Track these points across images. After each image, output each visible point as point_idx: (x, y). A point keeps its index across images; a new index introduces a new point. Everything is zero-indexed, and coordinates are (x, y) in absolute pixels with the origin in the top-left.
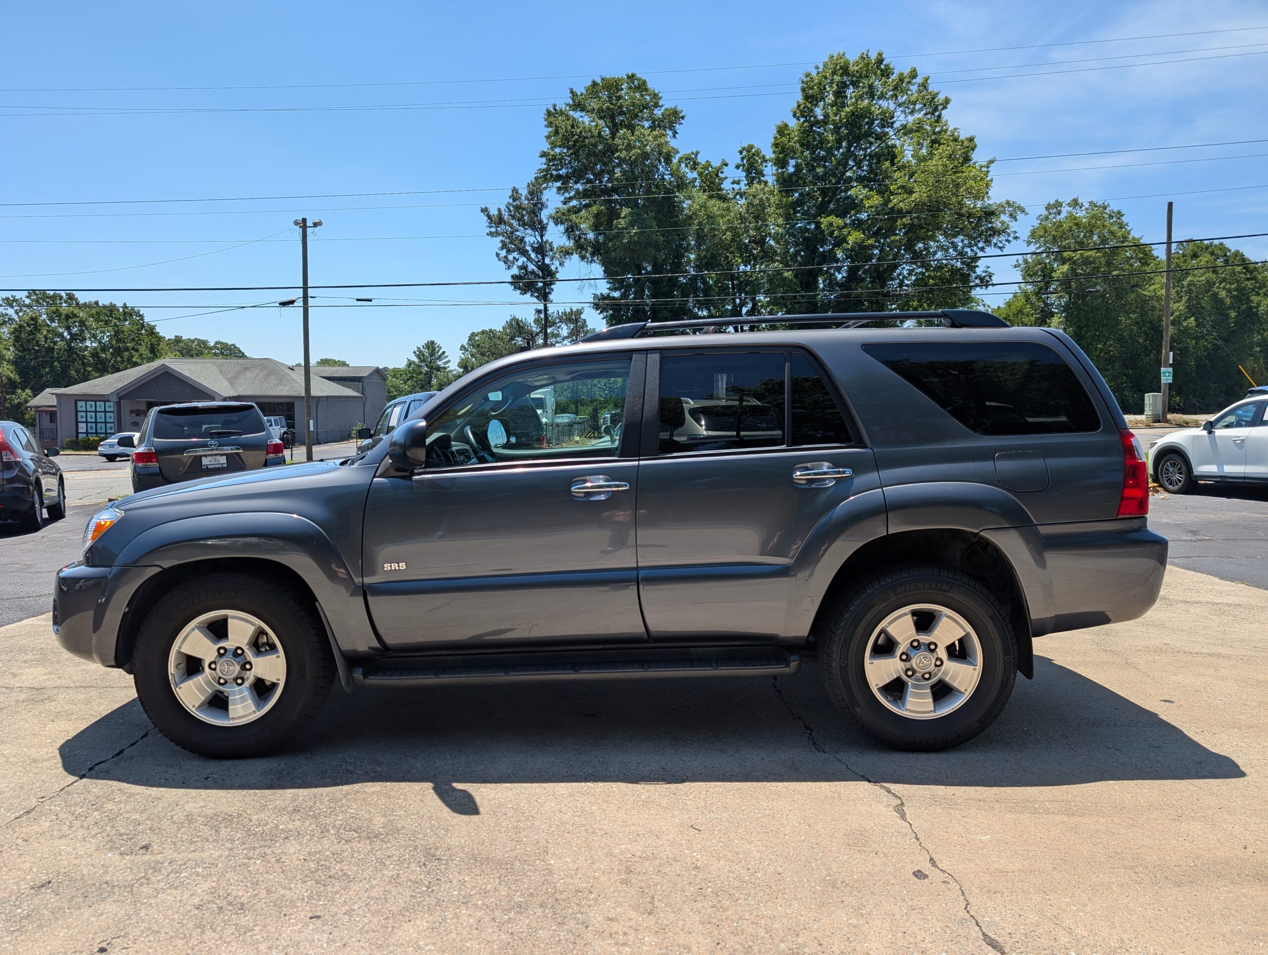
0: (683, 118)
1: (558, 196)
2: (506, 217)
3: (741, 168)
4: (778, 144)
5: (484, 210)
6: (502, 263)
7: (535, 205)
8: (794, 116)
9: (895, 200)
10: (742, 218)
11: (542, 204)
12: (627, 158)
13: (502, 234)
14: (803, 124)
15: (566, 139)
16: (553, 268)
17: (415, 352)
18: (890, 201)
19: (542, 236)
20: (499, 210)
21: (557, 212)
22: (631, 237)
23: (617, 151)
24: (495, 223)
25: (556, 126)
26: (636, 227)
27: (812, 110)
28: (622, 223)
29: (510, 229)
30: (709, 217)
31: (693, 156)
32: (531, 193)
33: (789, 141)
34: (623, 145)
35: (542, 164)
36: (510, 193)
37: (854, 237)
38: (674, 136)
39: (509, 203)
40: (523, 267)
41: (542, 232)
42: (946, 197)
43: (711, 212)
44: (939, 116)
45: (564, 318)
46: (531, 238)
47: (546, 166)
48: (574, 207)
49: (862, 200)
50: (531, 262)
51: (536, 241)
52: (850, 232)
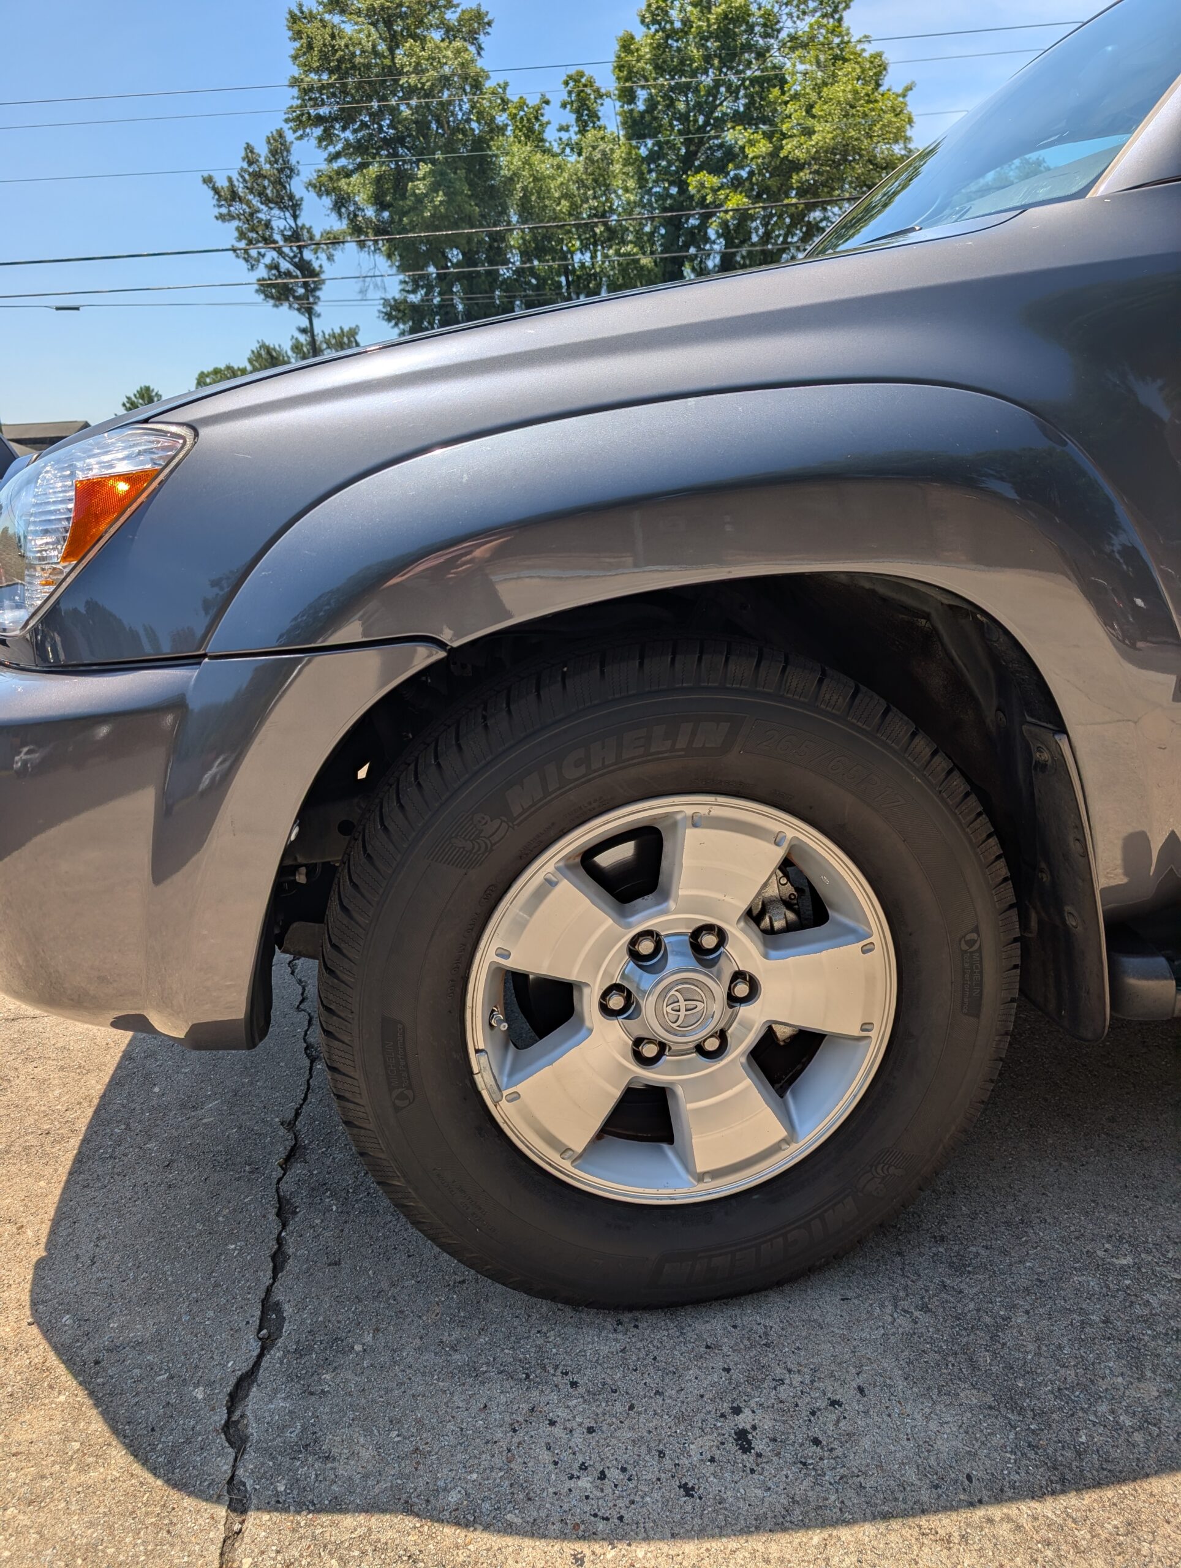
0: (489, 24)
1: (320, 151)
2: (241, 190)
3: (569, 106)
4: (623, 66)
5: (208, 181)
6: (242, 262)
7: (281, 171)
8: (643, 22)
9: (788, 145)
10: (580, 182)
11: (292, 170)
12: (419, 86)
13: (238, 217)
14: (655, 35)
15: (324, 57)
16: (316, 265)
17: (124, 405)
18: (782, 148)
19: (295, 217)
20: (230, 179)
21: (320, 176)
22: (435, 207)
23: (401, 73)
24: (226, 200)
25: (308, 37)
26: (441, 193)
27: (666, 13)
28: (421, 187)
29: (248, 210)
30: (536, 179)
31: (500, 90)
32: (274, 152)
33: (638, 61)
34: (410, 65)
35: (293, 98)
36: (243, 154)
37: (737, 200)
38: (479, 54)
39: (242, 169)
40: (274, 266)
41: (294, 212)
42: (856, 139)
43: (537, 171)
44: (840, 20)
45: (333, 341)
46: (281, 222)
47: (299, 102)
48: (343, 167)
49: (742, 148)
50: (284, 258)
51: (288, 226)
52: (728, 196)
